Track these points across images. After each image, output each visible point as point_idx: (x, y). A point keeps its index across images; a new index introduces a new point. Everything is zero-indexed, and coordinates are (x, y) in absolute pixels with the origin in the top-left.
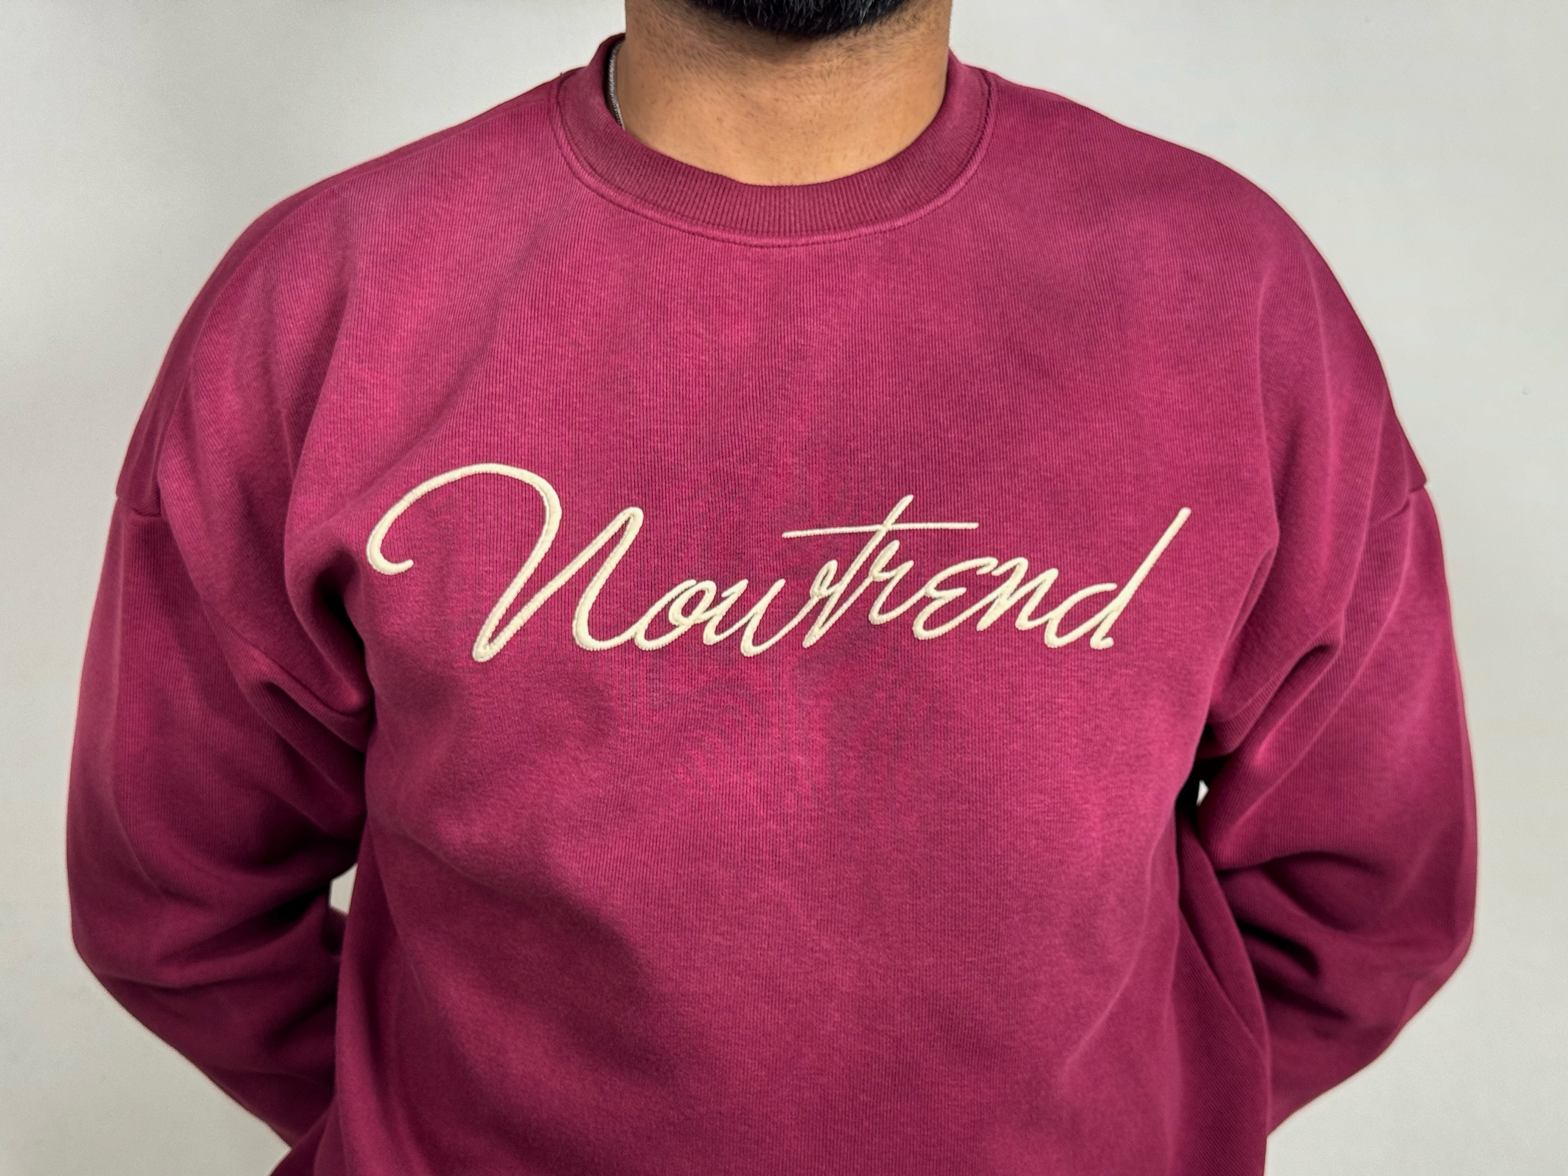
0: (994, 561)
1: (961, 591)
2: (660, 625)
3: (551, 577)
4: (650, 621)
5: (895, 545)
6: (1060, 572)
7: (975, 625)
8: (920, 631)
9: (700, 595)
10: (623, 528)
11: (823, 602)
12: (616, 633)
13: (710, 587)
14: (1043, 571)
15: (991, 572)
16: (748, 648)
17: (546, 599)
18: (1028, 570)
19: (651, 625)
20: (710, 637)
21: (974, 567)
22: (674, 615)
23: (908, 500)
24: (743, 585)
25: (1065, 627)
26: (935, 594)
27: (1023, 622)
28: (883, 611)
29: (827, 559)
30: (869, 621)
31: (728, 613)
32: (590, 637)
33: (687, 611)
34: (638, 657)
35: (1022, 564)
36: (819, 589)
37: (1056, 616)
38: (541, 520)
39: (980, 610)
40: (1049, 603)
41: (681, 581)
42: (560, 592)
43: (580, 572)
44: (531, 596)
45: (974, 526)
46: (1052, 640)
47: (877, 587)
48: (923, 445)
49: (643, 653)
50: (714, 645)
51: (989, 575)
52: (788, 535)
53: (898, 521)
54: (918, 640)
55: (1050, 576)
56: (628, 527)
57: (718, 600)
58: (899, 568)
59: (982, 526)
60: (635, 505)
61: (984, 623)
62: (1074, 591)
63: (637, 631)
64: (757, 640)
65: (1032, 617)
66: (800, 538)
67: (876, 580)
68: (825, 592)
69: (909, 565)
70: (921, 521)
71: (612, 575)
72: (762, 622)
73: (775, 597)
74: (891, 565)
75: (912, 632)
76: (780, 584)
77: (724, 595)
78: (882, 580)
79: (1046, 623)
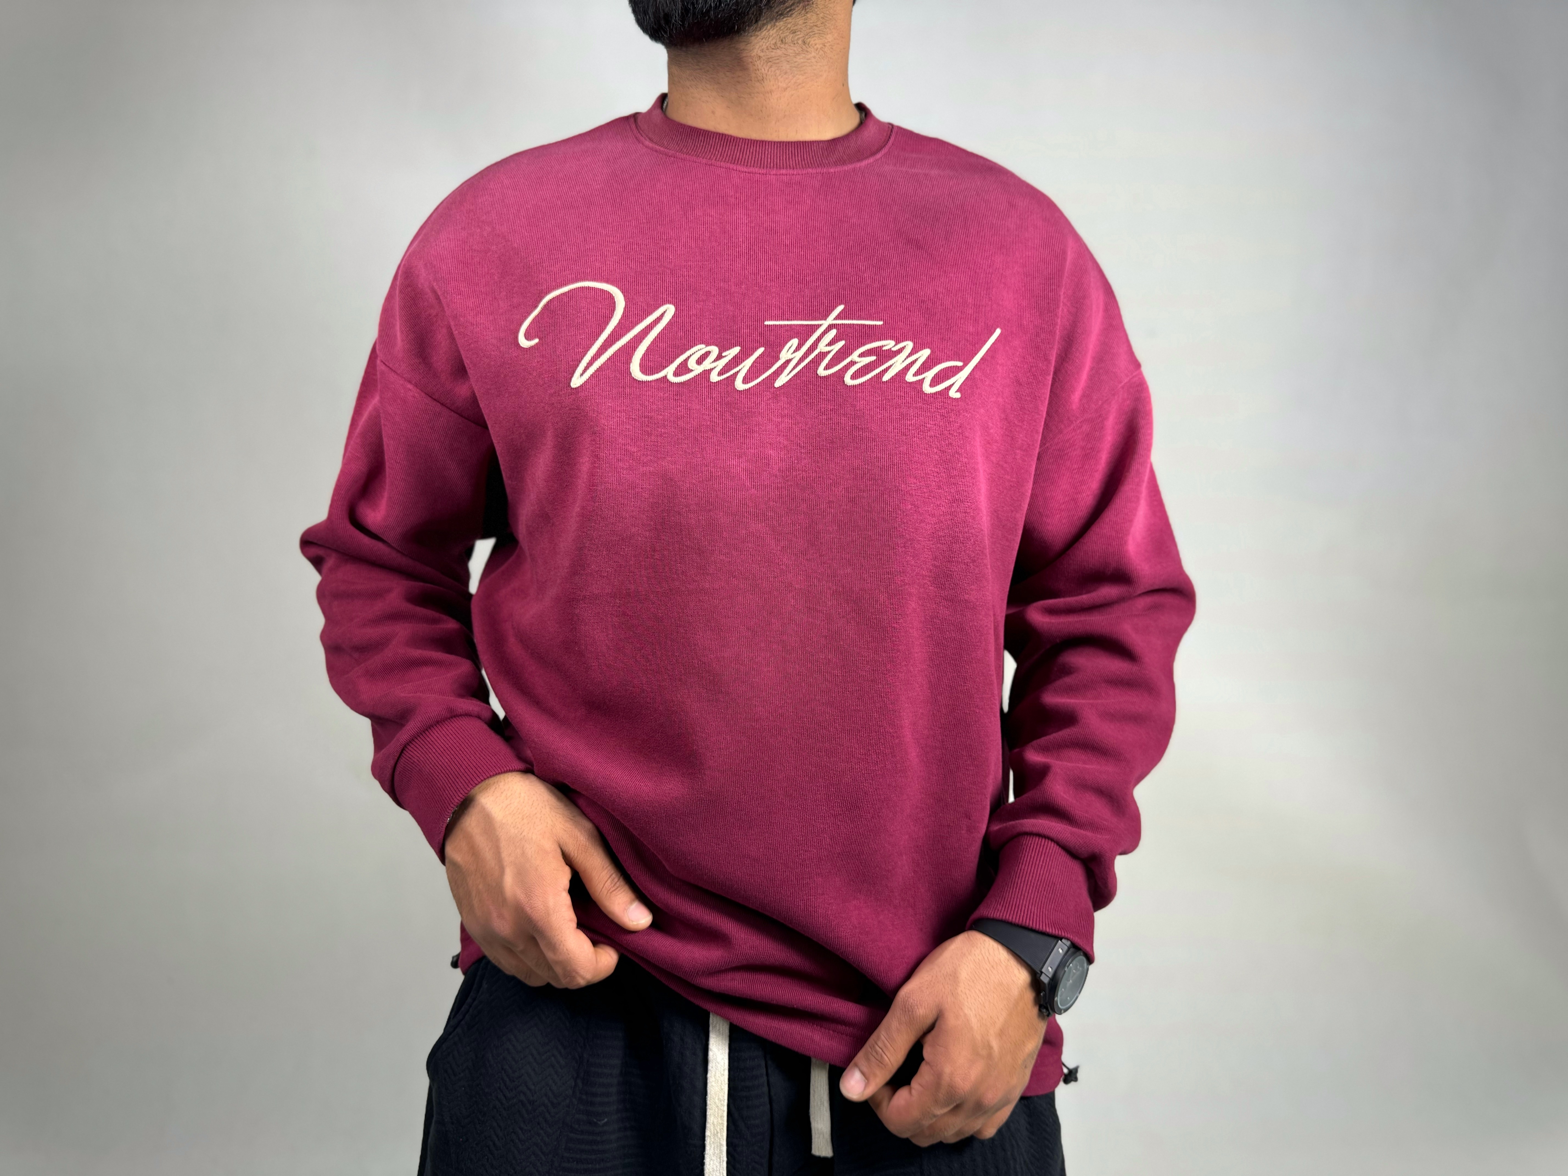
0: (892, 343)
1: (873, 358)
2: (683, 369)
3: (618, 339)
4: (676, 366)
5: (833, 332)
6: (932, 352)
7: (881, 378)
8: (848, 380)
9: (708, 354)
10: (662, 315)
11: (788, 362)
12: (656, 372)
13: (715, 350)
14: (922, 349)
15: (891, 349)
16: (740, 385)
17: (615, 351)
18: (913, 349)
19: (677, 369)
20: (714, 378)
21: (881, 345)
22: (692, 364)
23: (841, 308)
24: (736, 350)
25: (935, 382)
26: (856, 359)
27: (910, 377)
28: (826, 368)
29: (791, 338)
30: (817, 374)
31: (727, 365)
32: (641, 373)
33: (700, 361)
34: (668, 387)
35: (909, 345)
36: (786, 354)
37: (929, 375)
38: (613, 309)
39: (885, 369)
40: (925, 367)
41: (695, 345)
42: (623, 348)
43: (636, 336)
44: (606, 350)
45: (880, 323)
46: (927, 389)
47: (823, 355)
48: (850, 279)
49: (672, 384)
50: (717, 382)
51: (890, 350)
52: (767, 323)
53: (836, 319)
54: (847, 386)
55: (925, 353)
56: (665, 314)
57: (719, 357)
58: (836, 344)
59: (885, 323)
60: (670, 303)
61: (886, 377)
62: (940, 363)
63: (669, 372)
64: (745, 380)
65: (915, 374)
66: (775, 326)
67: (822, 351)
68: (789, 356)
69: (842, 343)
70: (849, 319)
71: (655, 339)
72: (749, 371)
73: (758, 357)
74: (831, 343)
75: (844, 381)
76: (761, 350)
77: (724, 354)
78: (825, 351)
79: (924, 379)
